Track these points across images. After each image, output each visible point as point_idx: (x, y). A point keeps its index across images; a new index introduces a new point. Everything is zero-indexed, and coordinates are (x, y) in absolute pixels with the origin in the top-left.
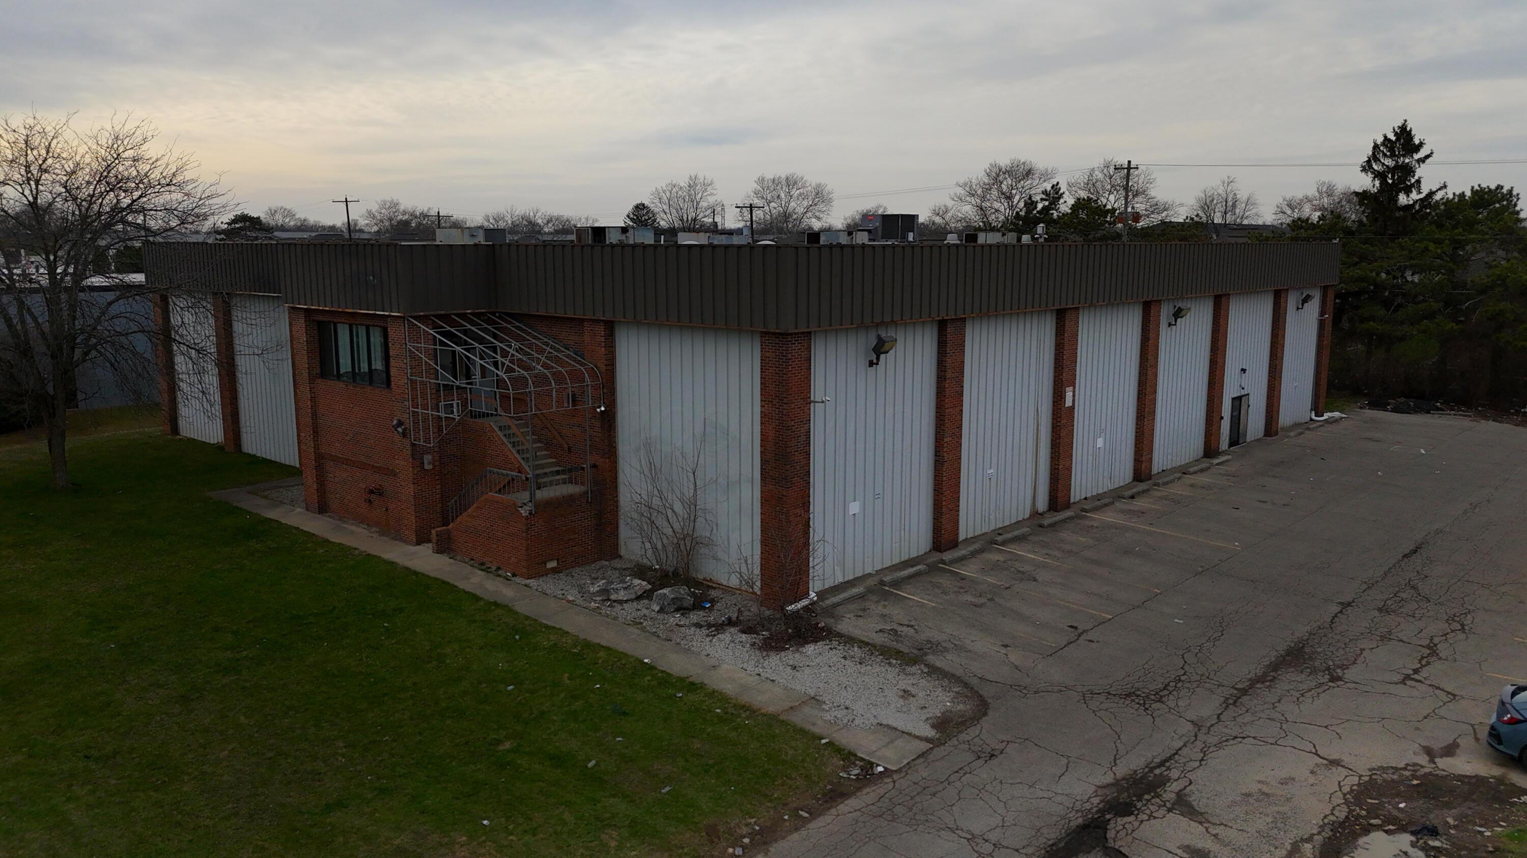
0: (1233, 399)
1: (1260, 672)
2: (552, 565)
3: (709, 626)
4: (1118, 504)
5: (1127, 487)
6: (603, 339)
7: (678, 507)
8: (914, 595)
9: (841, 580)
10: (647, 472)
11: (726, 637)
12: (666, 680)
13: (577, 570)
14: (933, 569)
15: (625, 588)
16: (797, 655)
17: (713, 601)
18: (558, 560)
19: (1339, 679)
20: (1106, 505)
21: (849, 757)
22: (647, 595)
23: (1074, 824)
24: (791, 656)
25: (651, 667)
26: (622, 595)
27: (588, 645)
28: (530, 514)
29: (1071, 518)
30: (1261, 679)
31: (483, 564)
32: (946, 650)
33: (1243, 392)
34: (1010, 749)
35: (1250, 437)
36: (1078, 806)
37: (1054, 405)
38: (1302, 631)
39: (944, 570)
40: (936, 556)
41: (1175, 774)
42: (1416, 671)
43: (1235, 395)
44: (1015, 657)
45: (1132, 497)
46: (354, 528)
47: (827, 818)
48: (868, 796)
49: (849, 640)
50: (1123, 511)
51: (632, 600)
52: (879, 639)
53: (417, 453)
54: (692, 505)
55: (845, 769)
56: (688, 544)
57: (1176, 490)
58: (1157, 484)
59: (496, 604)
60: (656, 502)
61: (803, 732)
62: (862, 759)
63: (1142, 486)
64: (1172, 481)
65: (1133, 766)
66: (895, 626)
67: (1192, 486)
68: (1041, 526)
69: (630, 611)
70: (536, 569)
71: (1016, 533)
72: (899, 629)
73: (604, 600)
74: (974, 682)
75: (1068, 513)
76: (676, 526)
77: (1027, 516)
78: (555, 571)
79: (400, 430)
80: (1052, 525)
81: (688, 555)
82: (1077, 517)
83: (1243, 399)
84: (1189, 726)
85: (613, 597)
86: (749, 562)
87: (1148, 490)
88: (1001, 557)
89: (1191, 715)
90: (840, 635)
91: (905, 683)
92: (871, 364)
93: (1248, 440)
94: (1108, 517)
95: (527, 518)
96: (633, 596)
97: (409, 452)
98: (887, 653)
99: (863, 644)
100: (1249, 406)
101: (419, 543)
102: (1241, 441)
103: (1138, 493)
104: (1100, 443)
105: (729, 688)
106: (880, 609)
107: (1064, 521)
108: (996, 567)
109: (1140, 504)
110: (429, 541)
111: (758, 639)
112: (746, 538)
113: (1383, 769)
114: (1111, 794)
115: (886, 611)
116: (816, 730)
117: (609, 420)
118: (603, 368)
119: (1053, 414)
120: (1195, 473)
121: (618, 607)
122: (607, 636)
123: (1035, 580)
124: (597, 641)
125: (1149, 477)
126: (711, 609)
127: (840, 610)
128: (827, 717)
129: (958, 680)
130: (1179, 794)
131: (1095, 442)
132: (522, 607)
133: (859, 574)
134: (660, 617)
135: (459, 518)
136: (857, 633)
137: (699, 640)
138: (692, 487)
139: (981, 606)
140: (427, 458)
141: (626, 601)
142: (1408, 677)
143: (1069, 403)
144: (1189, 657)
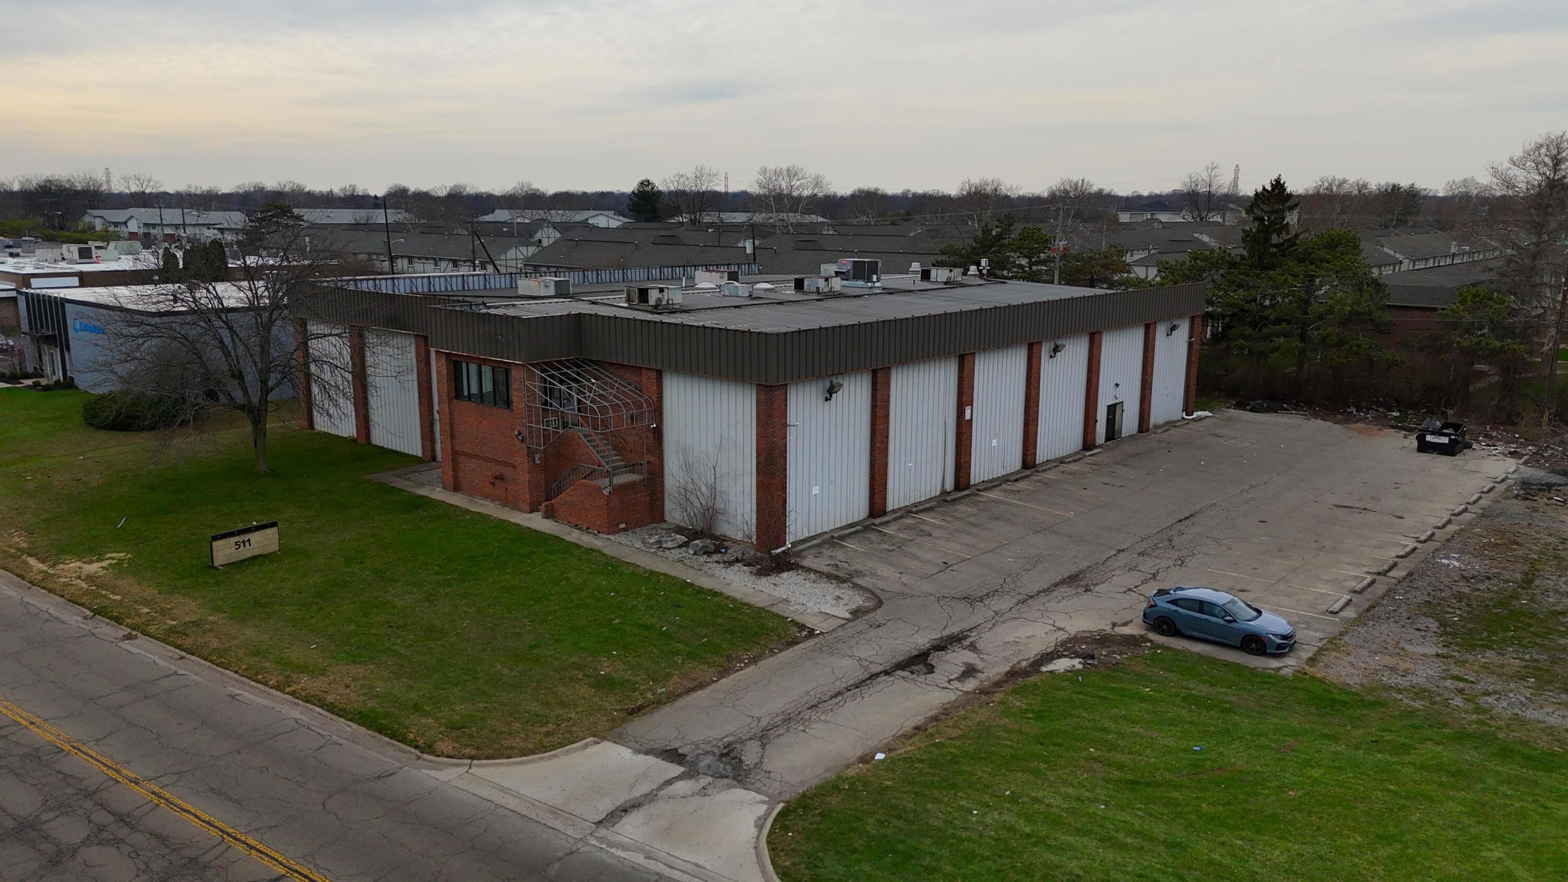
0: (1109, 407)
1: (1046, 587)
2: (622, 526)
3: (725, 562)
4: (1004, 486)
5: (1016, 473)
6: (655, 381)
7: (704, 489)
8: (850, 544)
9: (807, 535)
10: (684, 467)
11: (735, 568)
12: (701, 591)
13: (638, 530)
14: (867, 529)
15: (672, 541)
16: (777, 578)
17: (726, 548)
18: (626, 523)
19: (1090, 590)
20: (995, 486)
21: (802, 627)
22: (685, 545)
23: (913, 655)
24: (773, 579)
25: (691, 585)
26: (670, 545)
27: (652, 573)
28: (610, 493)
29: (967, 496)
30: (1044, 591)
31: (577, 525)
32: (865, 575)
33: (1117, 401)
34: (889, 624)
35: (1124, 433)
36: (918, 647)
37: (957, 419)
38: (1084, 565)
39: (874, 530)
40: (872, 521)
41: (973, 634)
42: (1136, 587)
43: (1111, 403)
44: (904, 579)
45: (1016, 481)
46: (483, 502)
47: (788, 652)
48: (811, 642)
49: (809, 570)
50: (1005, 491)
51: (676, 548)
52: (826, 569)
53: (531, 453)
54: (713, 489)
55: (799, 632)
56: (711, 513)
57: (1050, 475)
58: (1038, 471)
59: (591, 549)
60: (690, 486)
61: (777, 615)
62: (809, 628)
63: (1027, 472)
64: (1049, 469)
65: (953, 631)
66: (837, 562)
67: (1063, 472)
68: (946, 501)
69: (676, 554)
70: (613, 529)
71: (927, 505)
72: (839, 564)
73: (658, 548)
74: (878, 592)
75: (967, 492)
76: (703, 502)
77: (938, 493)
78: (624, 530)
79: (520, 438)
80: (954, 500)
81: (711, 519)
82: (973, 495)
83: (1118, 407)
84: (993, 613)
85: (664, 546)
86: (749, 523)
87: (1030, 475)
88: (912, 521)
89: (996, 608)
90: (803, 567)
91: (838, 592)
92: (827, 399)
93: (1123, 435)
94: (993, 495)
95: (608, 496)
96: (677, 545)
97: (526, 452)
98: (829, 577)
99: (816, 572)
100: (1123, 411)
101: (531, 512)
102: (1116, 437)
103: (1022, 478)
104: (994, 443)
105: (737, 595)
106: (830, 553)
107: (962, 497)
108: (909, 528)
109: (1022, 485)
110: (538, 511)
111: (754, 569)
112: (747, 509)
113: (1084, 632)
114: (936, 643)
115: (832, 554)
116: (785, 615)
117: (658, 434)
118: (655, 399)
119: (957, 425)
120: (1070, 462)
121: (668, 552)
122: (663, 568)
123: (931, 535)
124: (657, 570)
125: (1034, 466)
126: (725, 553)
127: (805, 553)
128: (792, 608)
129: (869, 590)
130: (971, 643)
131: (990, 441)
132: (608, 551)
133: (819, 531)
134: (695, 557)
135: (560, 496)
136: (814, 566)
137: (719, 570)
138: (713, 477)
139: (893, 550)
140: (537, 456)
141: (673, 548)
142: (1130, 590)
143: (968, 417)
144: (1008, 580)
